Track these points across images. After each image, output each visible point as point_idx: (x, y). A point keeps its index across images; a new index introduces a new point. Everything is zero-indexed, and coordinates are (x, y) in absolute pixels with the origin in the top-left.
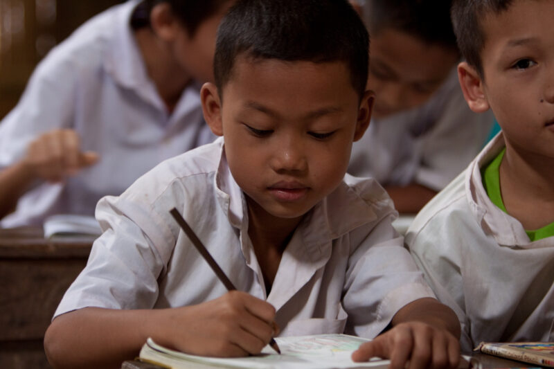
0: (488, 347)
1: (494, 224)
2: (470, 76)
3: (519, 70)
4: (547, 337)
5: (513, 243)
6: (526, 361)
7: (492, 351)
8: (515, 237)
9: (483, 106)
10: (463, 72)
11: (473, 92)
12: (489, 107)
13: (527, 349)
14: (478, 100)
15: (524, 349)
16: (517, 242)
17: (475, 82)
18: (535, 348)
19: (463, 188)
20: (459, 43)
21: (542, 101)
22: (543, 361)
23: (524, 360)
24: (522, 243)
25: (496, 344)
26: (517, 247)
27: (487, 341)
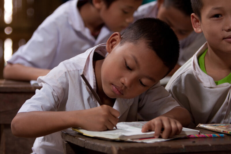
0: (202, 125)
1: (202, 79)
2: (196, 18)
3: (215, 18)
4: (222, 122)
5: (210, 86)
6: (217, 131)
7: (203, 127)
8: (210, 84)
9: (200, 30)
10: (193, 17)
11: (196, 25)
12: (202, 31)
13: (217, 126)
14: (198, 28)
15: (215, 127)
16: (211, 85)
17: (197, 21)
18: (220, 126)
19: (190, 65)
20: (192, 6)
21: (223, 30)
22: (223, 131)
23: (215, 131)
24: (213, 86)
25: (205, 125)
26: (211, 88)
27: (202, 123)
